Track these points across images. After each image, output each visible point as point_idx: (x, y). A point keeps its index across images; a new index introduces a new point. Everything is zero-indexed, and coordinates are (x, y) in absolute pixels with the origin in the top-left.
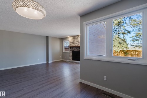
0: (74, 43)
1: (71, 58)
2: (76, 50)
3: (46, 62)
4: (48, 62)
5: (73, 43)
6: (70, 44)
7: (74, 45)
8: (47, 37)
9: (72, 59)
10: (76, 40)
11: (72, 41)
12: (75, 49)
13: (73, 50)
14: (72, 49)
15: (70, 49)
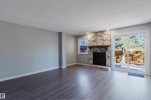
0: (96, 41)
1: (91, 61)
2: (99, 51)
3: (58, 67)
4: (61, 67)
5: (94, 41)
6: (90, 43)
7: (96, 44)
8: (60, 34)
9: (92, 63)
10: (99, 38)
11: (93, 39)
12: (98, 49)
13: (95, 51)
14: (92, 50)
15: (90, 50)
